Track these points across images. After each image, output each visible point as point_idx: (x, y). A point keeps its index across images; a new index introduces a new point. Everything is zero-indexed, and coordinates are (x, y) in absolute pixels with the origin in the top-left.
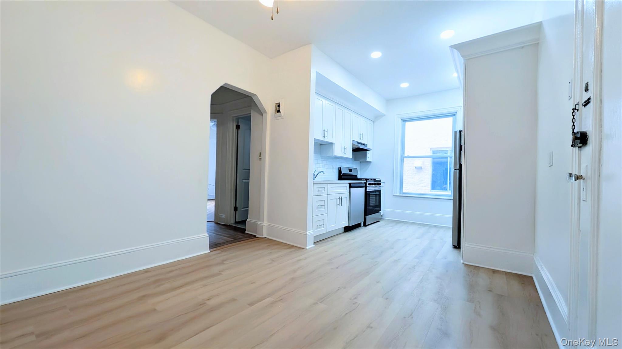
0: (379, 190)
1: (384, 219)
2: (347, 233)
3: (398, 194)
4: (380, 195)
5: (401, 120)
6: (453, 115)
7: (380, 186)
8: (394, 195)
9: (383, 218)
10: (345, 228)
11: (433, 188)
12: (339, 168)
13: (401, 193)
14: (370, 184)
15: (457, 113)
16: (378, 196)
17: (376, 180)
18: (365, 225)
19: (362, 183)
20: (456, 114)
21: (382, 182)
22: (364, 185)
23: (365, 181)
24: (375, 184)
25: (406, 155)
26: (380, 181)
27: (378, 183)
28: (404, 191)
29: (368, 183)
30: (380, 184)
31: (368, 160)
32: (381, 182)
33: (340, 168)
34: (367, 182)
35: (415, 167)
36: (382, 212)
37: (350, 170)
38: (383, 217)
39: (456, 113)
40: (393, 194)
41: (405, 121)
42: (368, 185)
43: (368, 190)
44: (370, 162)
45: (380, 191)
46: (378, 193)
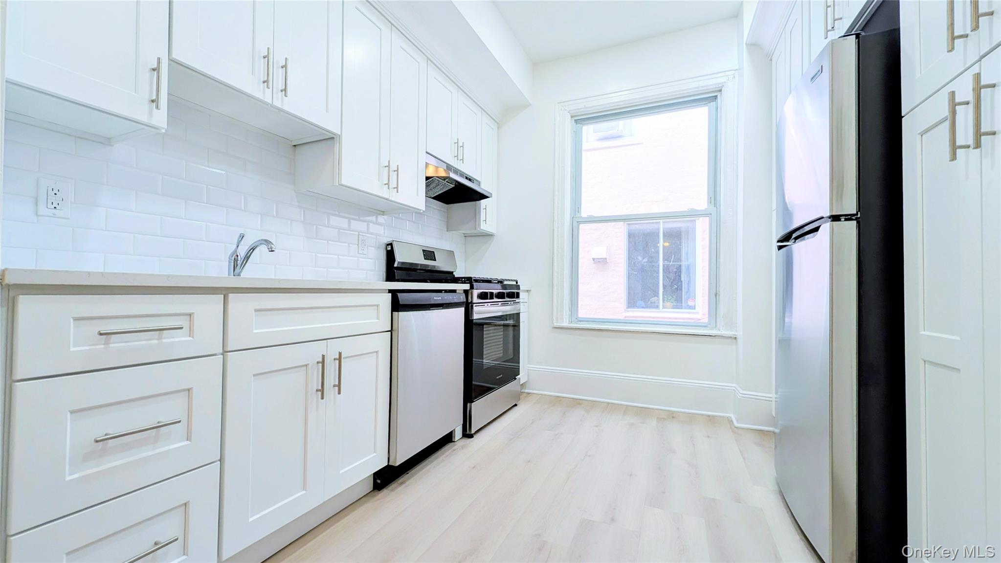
0: (515, 312)
1: (529, 393)
2: (385, 492)
3: (565, 324)
4: (516, 326)
5: (572, 117)
6: (711, 98)
7: (517, 300)
8: (556, 324)
9: (526, 391)
10: (377, 475)
11: (632, 303)
12: (388, 245)
13: (573, 319)
14: (483, 296)
15: (723, 90)
16: (511, 329)
17: (505, 283)
18: (467, 434)
19: (454, 291)
20: (718, 94)
21: (524, 291)
22: (462, 298)
23: (467, 286)
24: (500, 296)
25: (584, 213)
26: (518, 287)
27: (510, 293)
28: (582, 313)
29: (476, 293)
30: (518, 296)
31: (484, 227)
32: (519, 289)
33: (391, 244)
34: (472, 287)
35: (594, 259)
36: (522, 377)
37: (429, 255)
38: (525, 389)
39: (720, 91)
40: (553, 323)
41: (581, 120)
42: (475, 299)
43: (476, 316)
44: (489, 235)
45: (516, 316)
46: (511, 322)
